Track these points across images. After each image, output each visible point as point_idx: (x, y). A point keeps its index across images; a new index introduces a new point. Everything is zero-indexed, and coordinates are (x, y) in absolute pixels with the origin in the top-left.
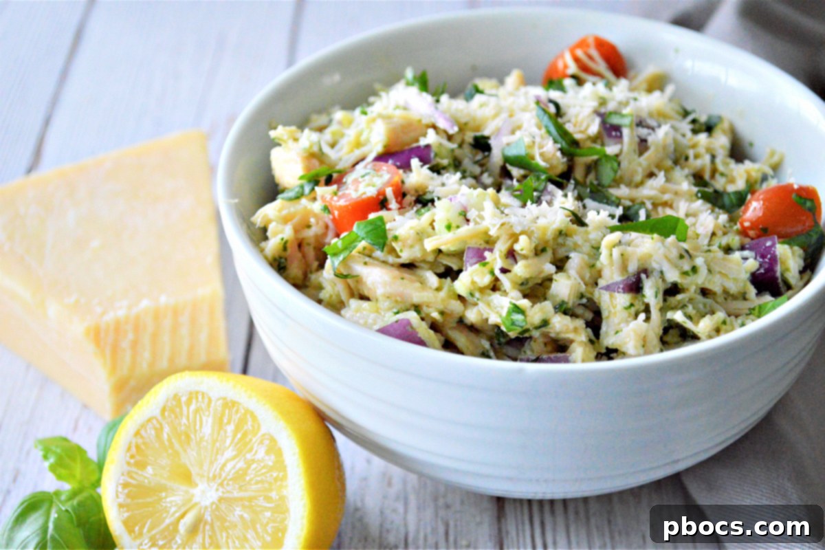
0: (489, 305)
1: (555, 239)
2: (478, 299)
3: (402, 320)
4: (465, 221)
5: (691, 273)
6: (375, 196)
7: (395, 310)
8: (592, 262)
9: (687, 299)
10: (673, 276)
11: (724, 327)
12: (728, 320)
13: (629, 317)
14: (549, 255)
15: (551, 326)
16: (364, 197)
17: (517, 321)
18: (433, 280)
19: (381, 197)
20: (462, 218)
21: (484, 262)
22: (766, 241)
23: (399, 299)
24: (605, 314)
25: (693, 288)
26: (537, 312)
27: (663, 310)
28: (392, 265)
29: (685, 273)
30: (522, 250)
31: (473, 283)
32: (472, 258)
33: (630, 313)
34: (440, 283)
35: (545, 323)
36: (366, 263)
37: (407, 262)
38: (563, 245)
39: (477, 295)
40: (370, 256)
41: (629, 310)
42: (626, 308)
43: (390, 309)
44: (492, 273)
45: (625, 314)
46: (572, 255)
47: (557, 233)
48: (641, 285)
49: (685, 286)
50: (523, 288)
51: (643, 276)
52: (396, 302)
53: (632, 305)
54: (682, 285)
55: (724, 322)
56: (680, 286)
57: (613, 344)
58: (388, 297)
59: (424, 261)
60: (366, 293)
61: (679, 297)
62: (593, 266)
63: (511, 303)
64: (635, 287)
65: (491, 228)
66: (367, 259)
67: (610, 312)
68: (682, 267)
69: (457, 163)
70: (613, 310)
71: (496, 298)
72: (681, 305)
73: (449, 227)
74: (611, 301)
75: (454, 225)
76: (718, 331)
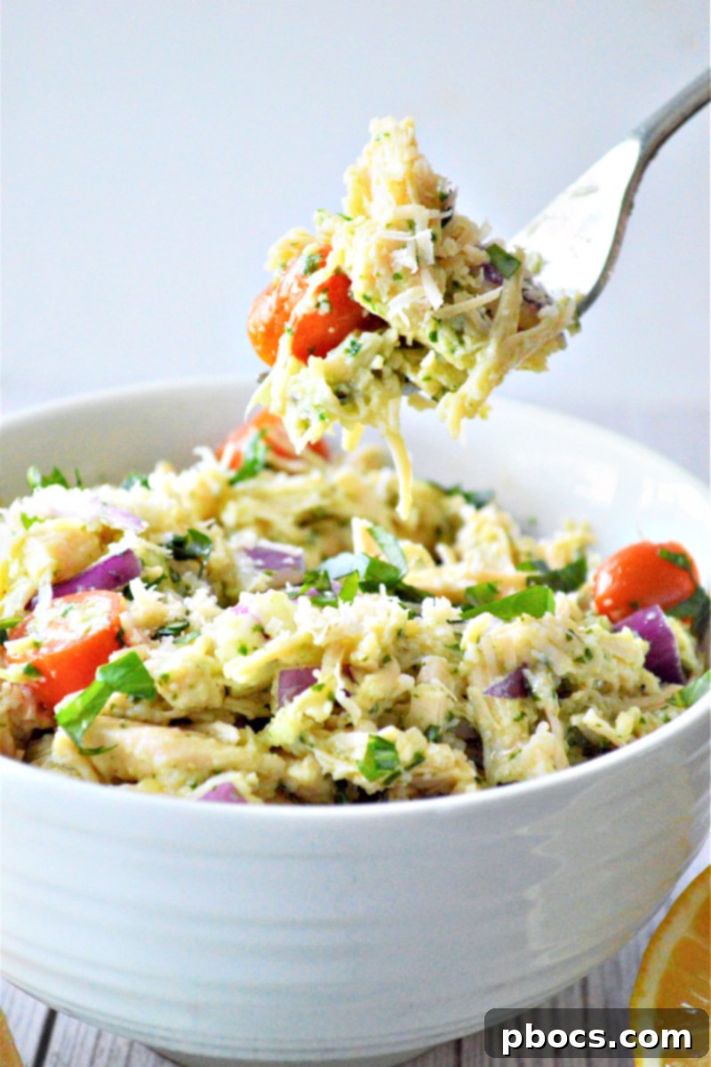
0: (329, 751)
1: (395, 643)
2: (312, 745)
3: (222, 786)
4: (263, 638)
5: (586, 659)
6: (108, 628)
7: (191, 782)
8: (452, 666)
9: (586, 699)
10: (565, 667)
11: (643, 727)
12: (647, 716)
13: (522, 732)
14: (395, 666)
15: (427, 760)
16: (91, 634)
17: (384, 761)
18: (230, 732)
19: (116, 629)
20: (257, 635)
21: (316, 685)
22: (645, 614)
23: (191, 765)
24: (486, 736)
25: (590, 682)
26: (407, 743)
27: (564, 716)
28: (159, 724)
29: (579, 660)
30: (365, 659)
31: (306, 717)
32: (290, 686)
33: (522, 726)
34: (241, 735)
35: (419, 759)
36: (123, 726)
37: (182, 714)
38: (405, 650)
39: (311, 739)
40: (123, 717)
41: (522, 722)
42: (517, 720)
43: (182, 784)
44: (331, 697)
45: (516, 729)
46: (425, 659)
47: (395, 634)
48: (526, 686)
49: (580, 680)
50: (375, 715)
51: (527, 672)
52: (188, 770)
53: (523, 714)
54: (576, 680)
55: (642, 721)
56: (572, 681)
57: (510, 775)
58: (175, 767)
59: (206, 710)
60: (131, 771)
61: (577, 696)
62: (455, 672)
63: (371, 736)
64: (521, 689)
65: (315, 635)
66: (122, 721)
67: (493, 731)
68: (573, 652)
69: (175, 576)
70: (498, 727)
71: (341, 739)
72: (580, 707)
73: (244, 651)
74: (493, 715)
75: (249, 647)
76: (636, 734)
